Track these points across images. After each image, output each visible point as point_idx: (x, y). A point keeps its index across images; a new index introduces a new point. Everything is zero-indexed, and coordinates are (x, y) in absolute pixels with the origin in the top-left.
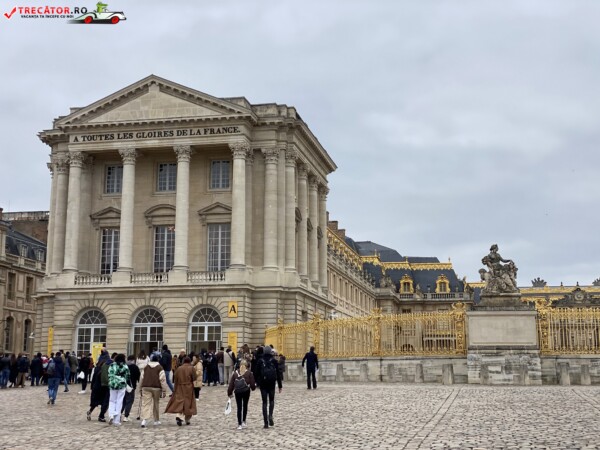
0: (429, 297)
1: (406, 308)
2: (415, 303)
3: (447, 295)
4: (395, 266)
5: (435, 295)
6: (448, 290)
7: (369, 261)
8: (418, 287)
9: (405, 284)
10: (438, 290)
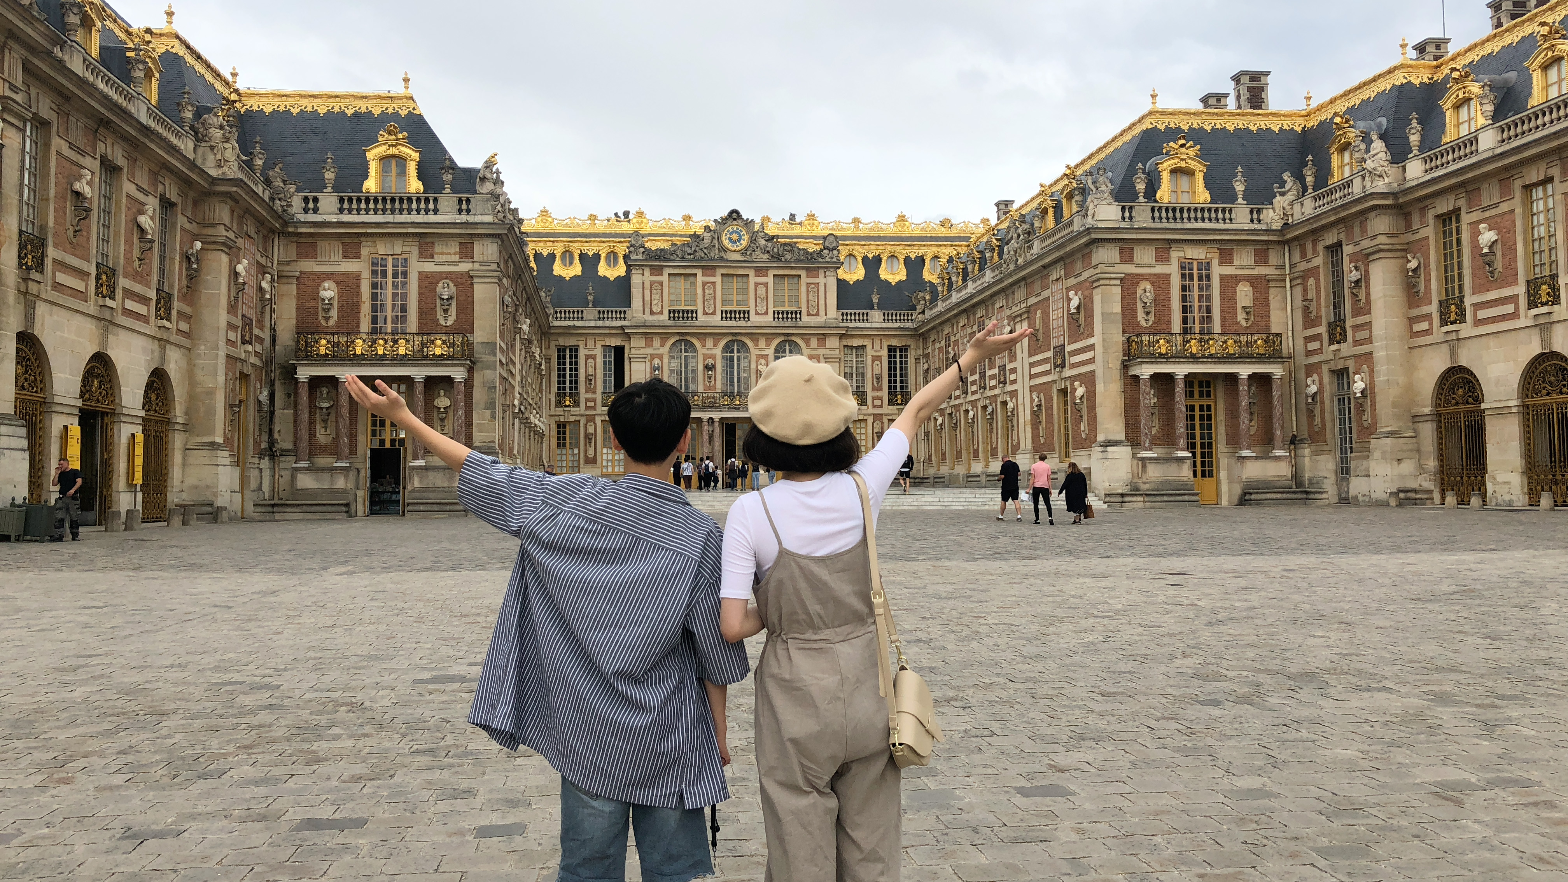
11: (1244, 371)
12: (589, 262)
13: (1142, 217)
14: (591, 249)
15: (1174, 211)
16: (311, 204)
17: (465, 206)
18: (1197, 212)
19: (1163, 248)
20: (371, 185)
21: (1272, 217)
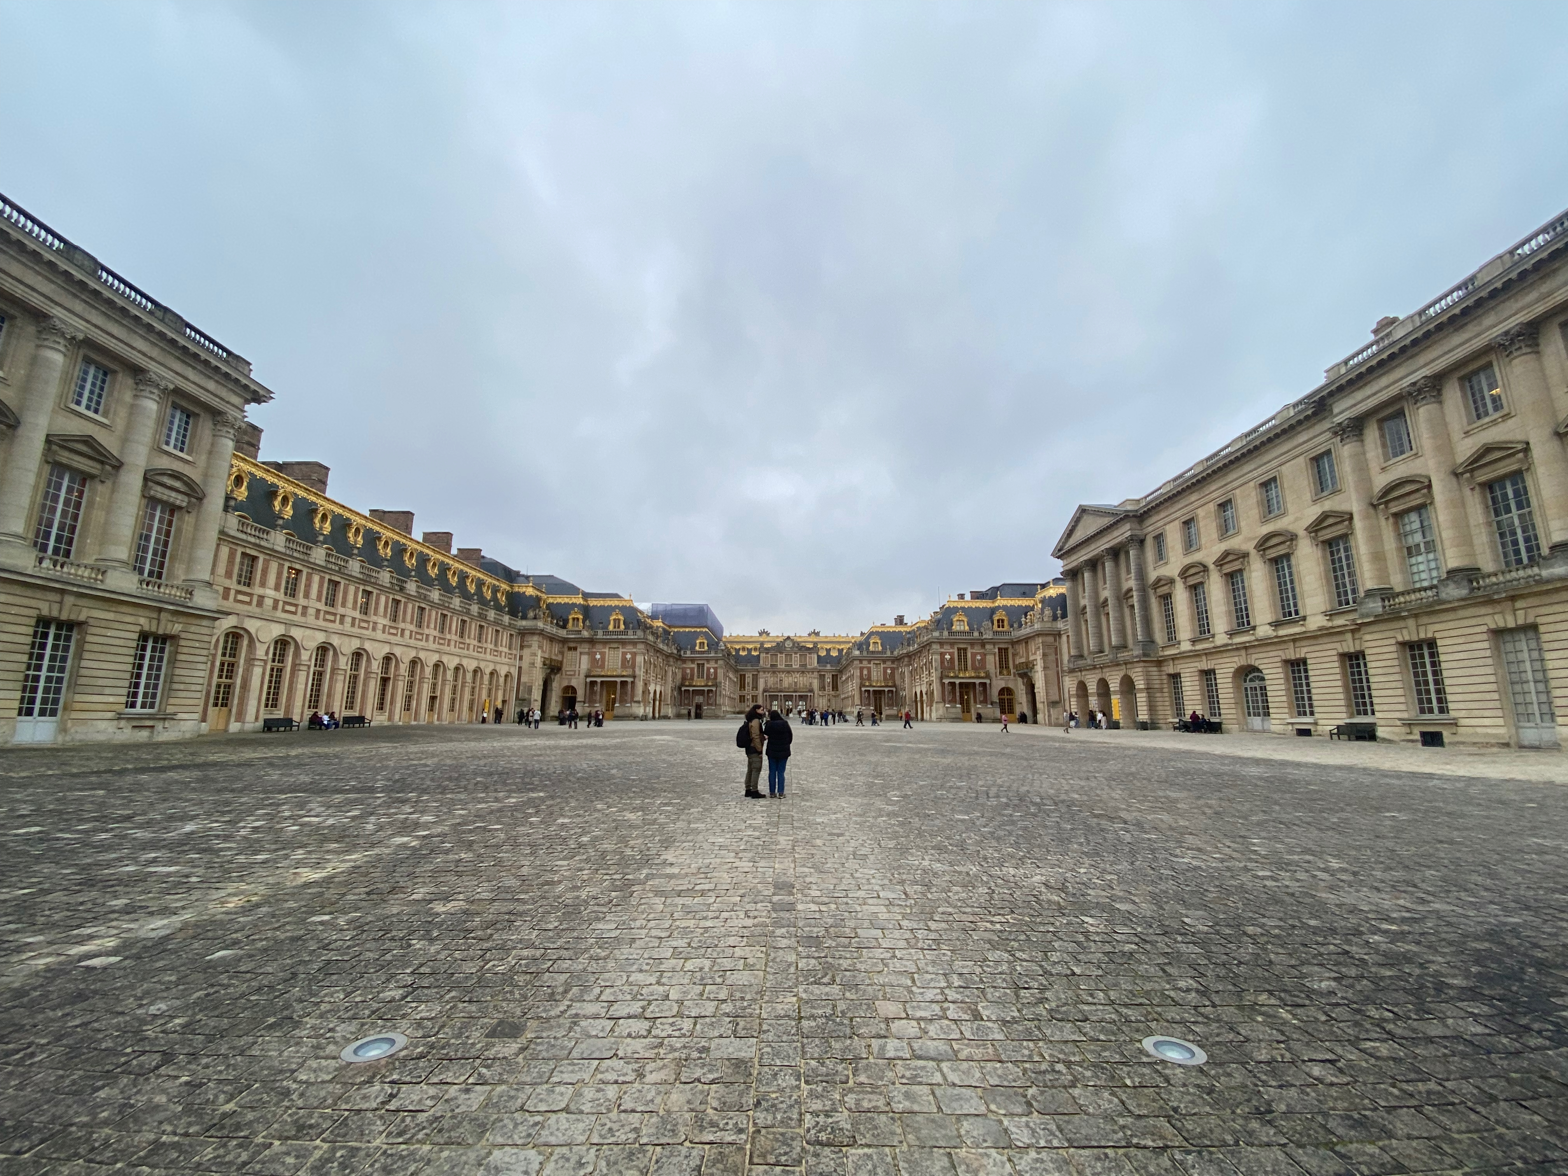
0: (600, 635)
1: (572, 645)
2: (583, 641)
3: (621, 633)
4: (566, 600)
5: (607, 633)
6: (622, 627)
7: (522, 590)
8: (587, 623)
9: (574, 619)
10: (611, 628)
11: (886, 689)
12: (749, 650)
13: (865, 654)
14: (750, 646)
15: (873, 652)
16: (685, 653)
17: (716, 653)
18: (878, 652)
19: (869, 661)
20: (697, 648)
21: (896, 653)
